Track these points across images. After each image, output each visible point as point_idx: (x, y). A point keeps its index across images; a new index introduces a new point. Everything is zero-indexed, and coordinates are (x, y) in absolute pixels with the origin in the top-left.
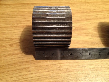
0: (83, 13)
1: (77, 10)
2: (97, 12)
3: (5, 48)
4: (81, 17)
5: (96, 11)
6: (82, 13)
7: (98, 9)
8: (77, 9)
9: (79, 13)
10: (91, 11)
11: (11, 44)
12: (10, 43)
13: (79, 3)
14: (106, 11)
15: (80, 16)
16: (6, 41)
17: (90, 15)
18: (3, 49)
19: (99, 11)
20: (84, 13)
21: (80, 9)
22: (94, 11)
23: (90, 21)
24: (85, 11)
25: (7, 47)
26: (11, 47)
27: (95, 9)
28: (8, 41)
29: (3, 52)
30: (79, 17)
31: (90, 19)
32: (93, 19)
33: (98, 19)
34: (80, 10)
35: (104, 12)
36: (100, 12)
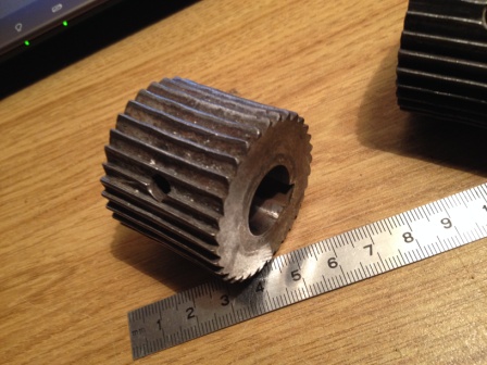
0: (287, 61)
1: (261, 57)
2: (349, 31)
3: (20, 317)
4: (277, 84)
5: (344, 26)
6: (283, 63)
7: (351, 14)
8: (259, 51)
9: (269, 66)
10: (321, 36)
11: (35, 295)
12: (33, 292)
13: (265, 16)
14: (387, 10)
15: (273, 79)
16: (17, 288)
17: (317, 61)
18: (11, 322)
19: (353, 25)
20: (289, 57)
21: (273, 47)
22: (334, 29)
23: (318, 89)
24: (293, 49)
25: (24, 311)
26: (37, 306)
27: (334, 23)
28: (22, 286)
29: (16, 332)
30: (271, 88)
31: (320, 81)
32: (331, 74)
33: (353, 66)
34: (273, 52)
35: (379, 17)
36: (359, 27)
